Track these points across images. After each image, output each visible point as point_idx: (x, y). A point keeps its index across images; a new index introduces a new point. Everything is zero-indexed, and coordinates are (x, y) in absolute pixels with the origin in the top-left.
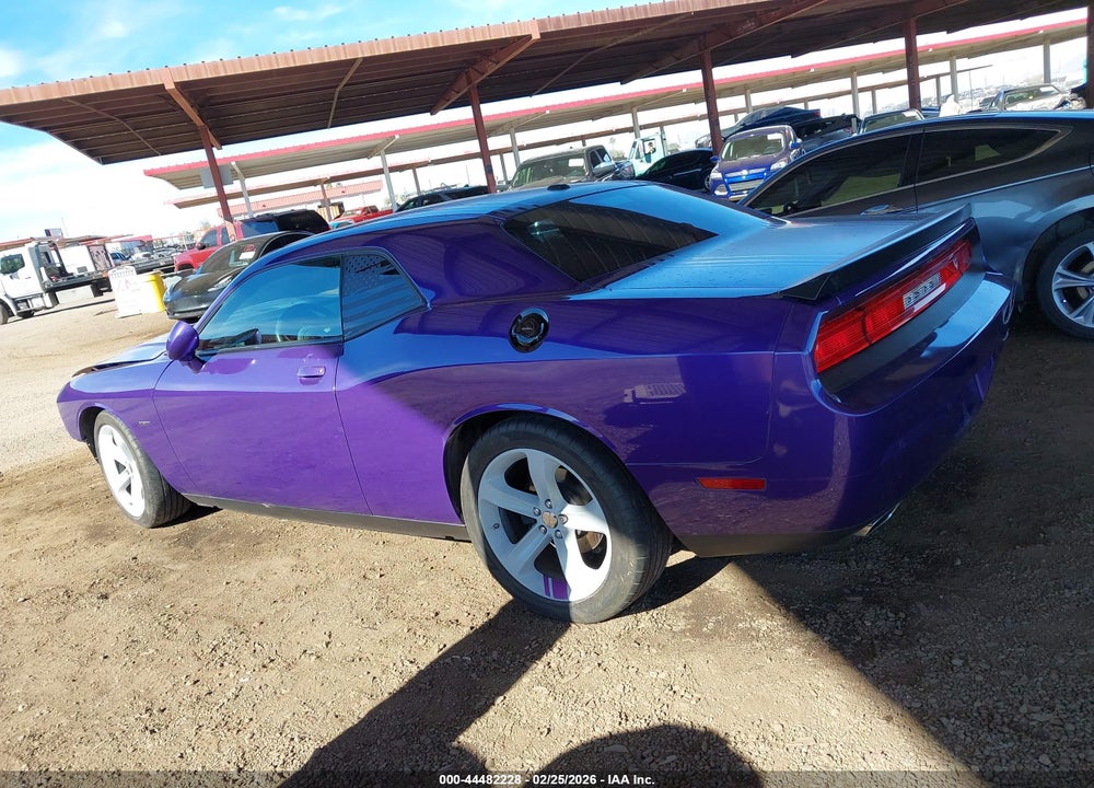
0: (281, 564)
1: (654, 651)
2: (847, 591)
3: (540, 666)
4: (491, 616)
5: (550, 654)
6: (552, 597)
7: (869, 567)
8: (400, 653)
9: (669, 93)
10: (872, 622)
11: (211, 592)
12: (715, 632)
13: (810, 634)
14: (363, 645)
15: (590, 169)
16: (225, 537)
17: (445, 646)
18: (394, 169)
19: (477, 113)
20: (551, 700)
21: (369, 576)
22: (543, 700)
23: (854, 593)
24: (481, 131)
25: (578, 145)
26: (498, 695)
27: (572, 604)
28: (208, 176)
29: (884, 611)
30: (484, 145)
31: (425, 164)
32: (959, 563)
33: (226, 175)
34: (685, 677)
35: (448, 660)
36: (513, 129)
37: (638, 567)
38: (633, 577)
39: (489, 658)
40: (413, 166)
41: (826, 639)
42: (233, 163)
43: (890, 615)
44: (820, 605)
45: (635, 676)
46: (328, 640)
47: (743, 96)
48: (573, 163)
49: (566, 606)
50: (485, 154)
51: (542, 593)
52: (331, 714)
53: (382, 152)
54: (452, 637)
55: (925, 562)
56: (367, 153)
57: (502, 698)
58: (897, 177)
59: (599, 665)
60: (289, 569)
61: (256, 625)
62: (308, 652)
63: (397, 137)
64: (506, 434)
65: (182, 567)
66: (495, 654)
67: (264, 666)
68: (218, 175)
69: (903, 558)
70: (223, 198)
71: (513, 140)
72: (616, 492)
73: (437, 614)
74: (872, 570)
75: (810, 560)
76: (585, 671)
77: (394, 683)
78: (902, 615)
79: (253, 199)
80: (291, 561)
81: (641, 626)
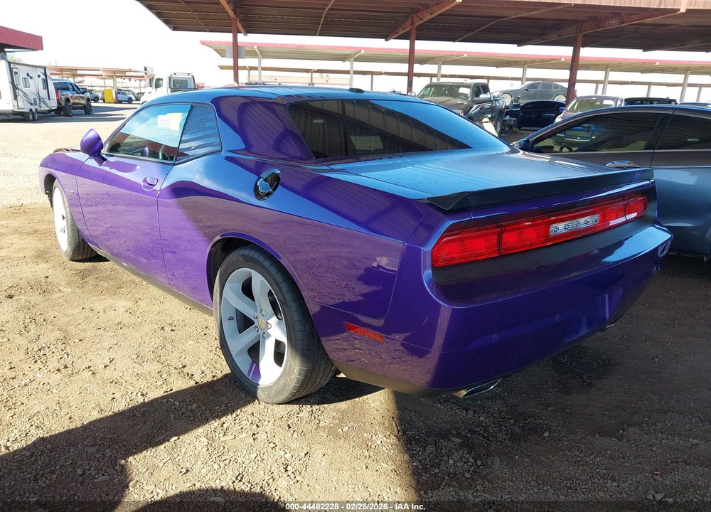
0: (122, 304)
1: (295, 435)
2: (454, 432)
3: (215, 424)
4: (215, 378)
5: (229, 417)
6: (250, 378)
7: (482, 419)
8: (142, 386)
9: (552, 60)
10: (455, 462)
11: (70, 312)
12: (346, 435)
13: (406, 457)
14: (126, 374)
15: (472, 97)
16: (108, 278)
17: (172, 390)
18: (356, 73)
19: (412, 46)
20: (204, 450)
21: (166, 329)
22: (200, 449)
23: (458, 435)
24: (411, 59)
25: (469, 81)
26: (175, 435)
27: (259, 387)
28: (230, 51)
29: (468, 456)
30: (411, 68)
31: (380, 73)
32: (546, 434)
33: (242, 52)
34: (301, 462)
35: (164, 401)
36: (441, 62)
37: (300, 374)
38: (295, 380)
39: (190, 407)
40: (372, 73)
41: (415, 464)
42: (255, 47)
43: (471, 460)
44: (429, 437)
45: (270, 450)
46: (108, 363)
47: (604, 72)
48: (462, 90)
49: (256, 386)
50: (410, 75)
51: (246, 373)
52: (69, 415)
53: (352, 59)
54: (180, 384)
55: (523, 428)
56: (343, 58)
57: (176, 438)
58: (643, 143)
59: (254, 434)
60: (124, 310)
61: (77, 340)
62: (91, 368)
63: (363, 51)
64: (243, 256)
65: (69, 290)
66: (194, 406)
67: (58, 370)
68: (237, 51)
69: (510, 419)
70: (236, 68)
71: (439, 69)
72: (296, 316)
73: (184, 367)
74: (482, 422)
75: (445, 401)
76: (241, 436)
77: (121, 406)
78: (479, 463)
79: (264, 73)
80: (129, 304)
81: (301, 415)
